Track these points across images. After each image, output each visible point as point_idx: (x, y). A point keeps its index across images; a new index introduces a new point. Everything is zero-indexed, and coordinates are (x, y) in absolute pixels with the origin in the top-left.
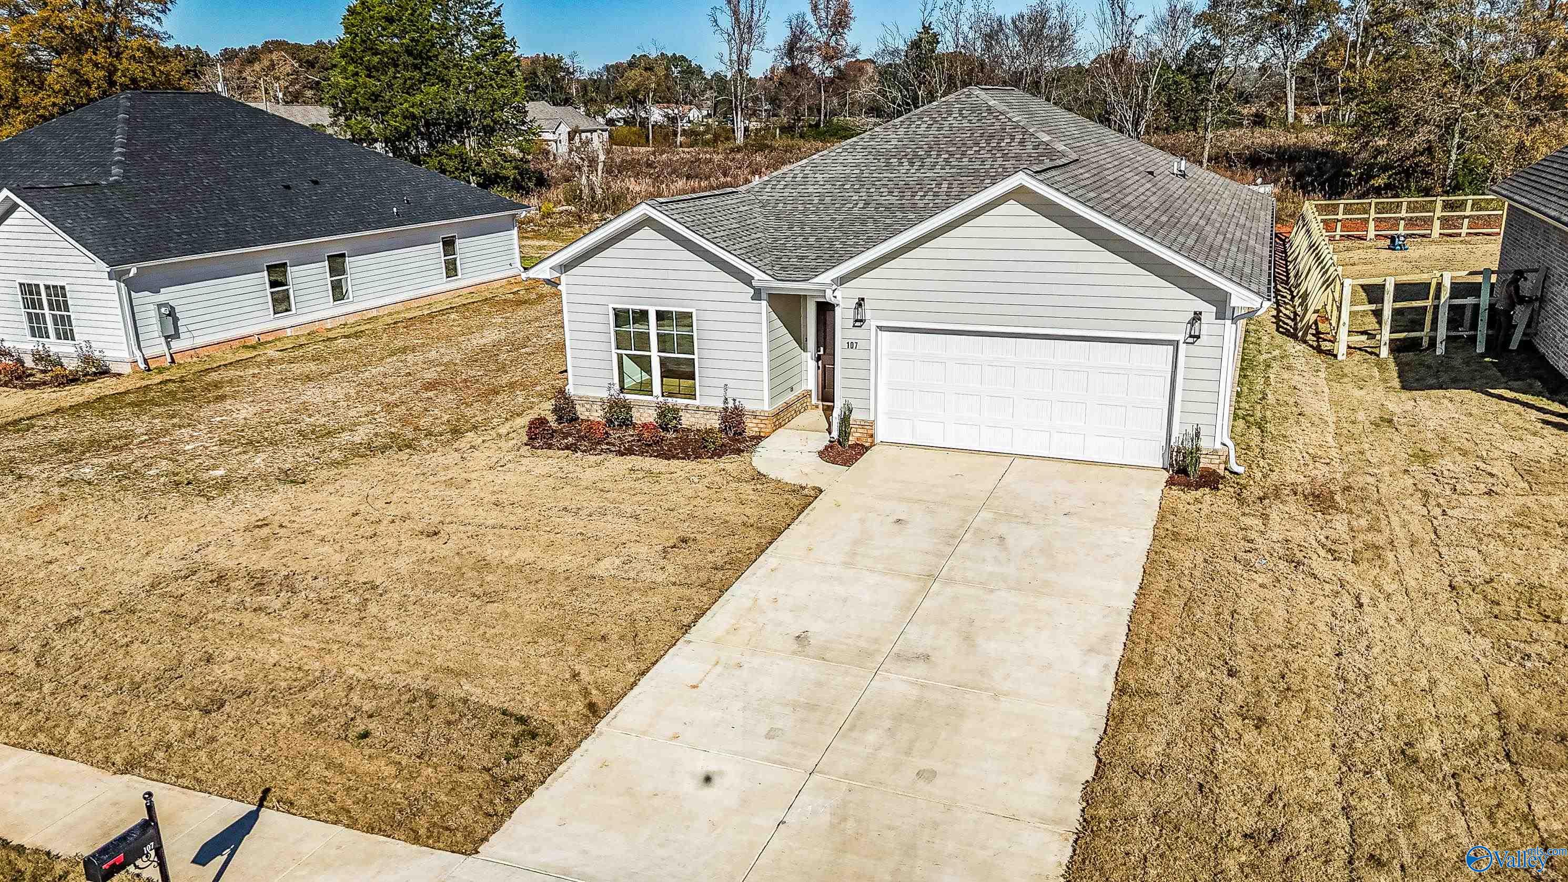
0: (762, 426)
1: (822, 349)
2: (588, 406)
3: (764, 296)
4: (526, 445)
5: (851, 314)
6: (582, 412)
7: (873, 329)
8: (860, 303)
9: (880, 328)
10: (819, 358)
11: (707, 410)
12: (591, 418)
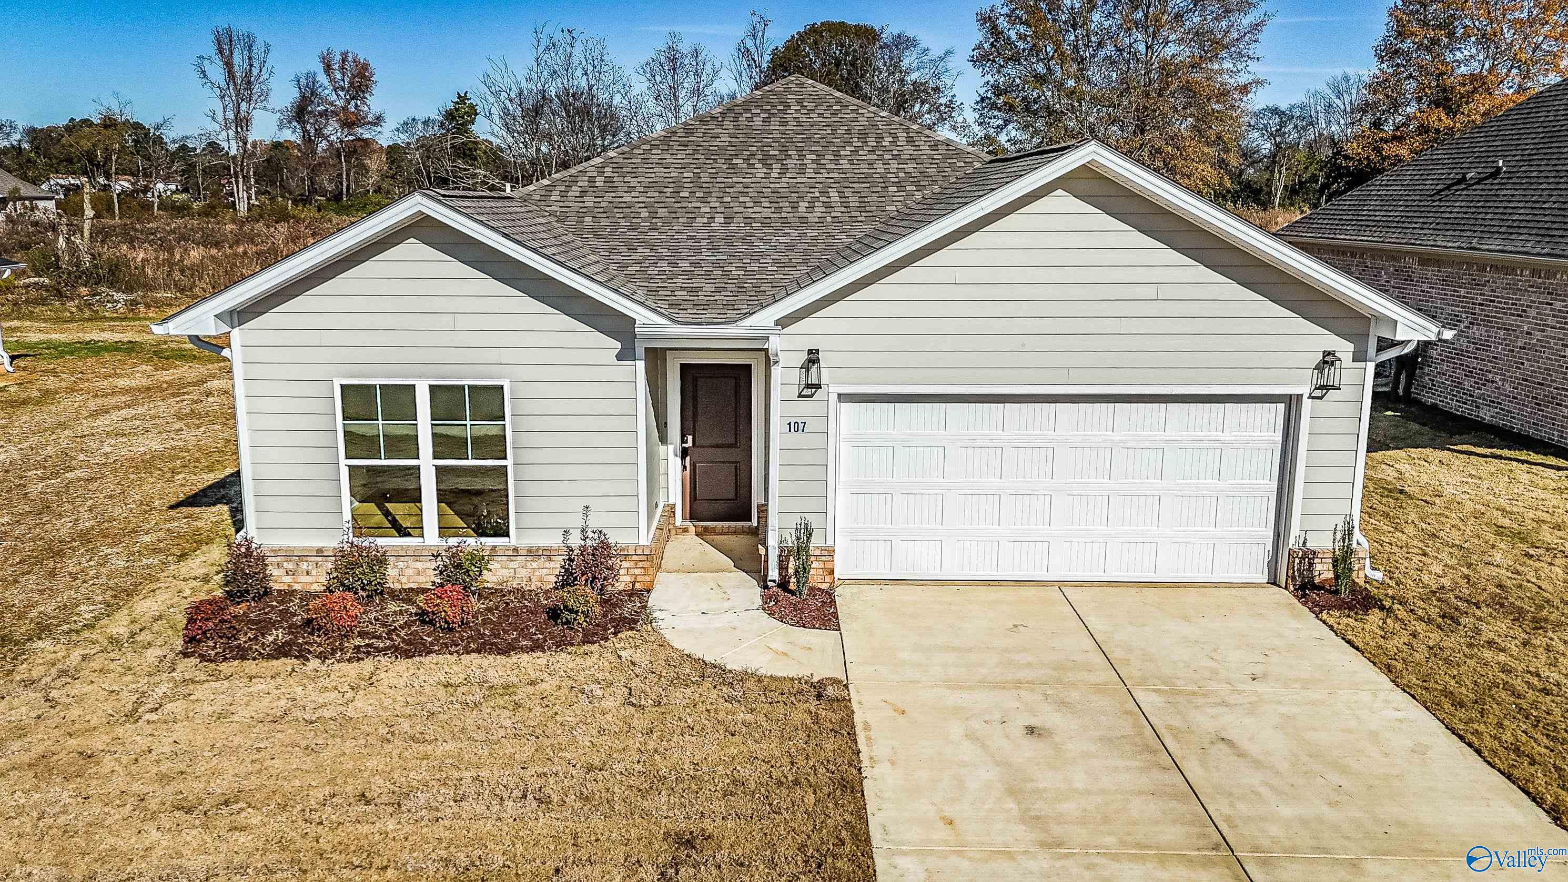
0: (637, 572)
1: (690, 438)
2: (290, 566)
3: (640, 351)
4: (186, 655)
5: (795, 376)
6: (279, 579)
7: (833, 398)
8: (813, 358)
9: (842, 397)
10: (685, 453)
11: (533, 553)
12: (297, 587)
